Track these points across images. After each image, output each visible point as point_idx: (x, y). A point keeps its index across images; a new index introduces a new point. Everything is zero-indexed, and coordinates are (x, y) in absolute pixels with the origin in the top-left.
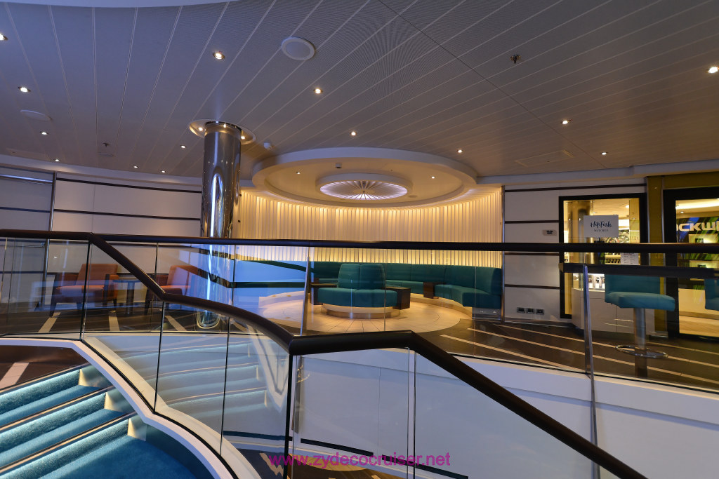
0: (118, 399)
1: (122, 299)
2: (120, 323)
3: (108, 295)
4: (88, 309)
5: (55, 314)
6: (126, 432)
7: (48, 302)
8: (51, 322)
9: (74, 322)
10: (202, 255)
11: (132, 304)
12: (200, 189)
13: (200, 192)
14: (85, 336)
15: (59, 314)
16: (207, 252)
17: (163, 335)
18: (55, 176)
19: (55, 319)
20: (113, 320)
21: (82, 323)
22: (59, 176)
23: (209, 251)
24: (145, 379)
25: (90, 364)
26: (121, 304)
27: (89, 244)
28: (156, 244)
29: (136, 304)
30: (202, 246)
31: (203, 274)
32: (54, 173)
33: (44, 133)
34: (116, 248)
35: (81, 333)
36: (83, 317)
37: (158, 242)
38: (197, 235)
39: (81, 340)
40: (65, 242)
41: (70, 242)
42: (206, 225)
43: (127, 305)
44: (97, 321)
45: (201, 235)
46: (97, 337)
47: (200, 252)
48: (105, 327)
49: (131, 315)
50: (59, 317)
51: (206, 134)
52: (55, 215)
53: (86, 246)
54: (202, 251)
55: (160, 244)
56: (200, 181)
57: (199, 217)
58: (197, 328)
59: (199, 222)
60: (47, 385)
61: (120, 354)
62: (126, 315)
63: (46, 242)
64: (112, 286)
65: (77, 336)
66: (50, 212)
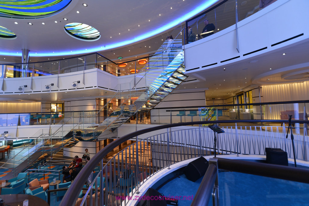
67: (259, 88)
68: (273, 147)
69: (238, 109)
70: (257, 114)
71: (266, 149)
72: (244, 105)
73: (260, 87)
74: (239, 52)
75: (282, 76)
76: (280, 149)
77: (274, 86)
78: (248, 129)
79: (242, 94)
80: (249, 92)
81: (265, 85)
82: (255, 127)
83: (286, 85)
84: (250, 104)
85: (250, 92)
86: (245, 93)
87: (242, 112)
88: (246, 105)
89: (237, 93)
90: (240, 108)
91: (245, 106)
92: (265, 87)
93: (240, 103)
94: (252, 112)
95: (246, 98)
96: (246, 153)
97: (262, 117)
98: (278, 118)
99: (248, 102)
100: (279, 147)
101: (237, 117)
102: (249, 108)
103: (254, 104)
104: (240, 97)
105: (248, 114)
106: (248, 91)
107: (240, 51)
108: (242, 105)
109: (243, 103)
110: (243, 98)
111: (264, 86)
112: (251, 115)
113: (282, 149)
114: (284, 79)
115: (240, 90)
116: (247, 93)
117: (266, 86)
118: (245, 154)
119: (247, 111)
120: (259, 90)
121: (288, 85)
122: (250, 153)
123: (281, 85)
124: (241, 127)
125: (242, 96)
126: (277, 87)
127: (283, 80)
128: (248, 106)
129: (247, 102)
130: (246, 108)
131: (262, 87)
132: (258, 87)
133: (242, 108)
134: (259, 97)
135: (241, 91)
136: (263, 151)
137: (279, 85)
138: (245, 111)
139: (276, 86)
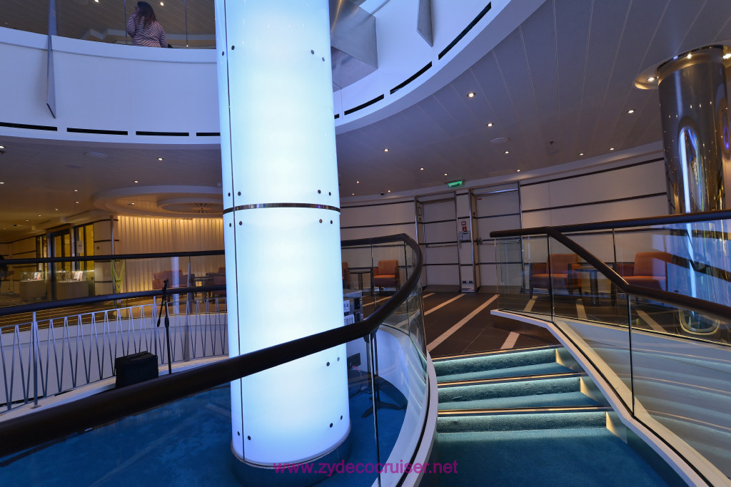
0: (592, 387)
1: (587, 288)
2: (587, 312)
3: (573, 283)
4: (555, 295)
5: (534, 297)
6: (604, 425)
7: (528, 287)
8: (531, 303)
9: (547, 305)
10: (675, 237)
11: (597, 294)
12: (662, 155)
13: (662, 159)
14: (555, 319)
15: (536, 297)
16: (683, 233)
17: (633, 331)
18: (519, 184)
19: (534, 302)
20: (580, 308)
21: (552, 308)
22: (522, 183)
23: (686, 231)
24: (619, 376)
25: (563, 346)
26: (586, 293)
27: (548, 237)
28: (611, 230)
29: (602, 294)
30: (674, 226)
31: (682, 262)
32: (518, 182)
33: (507, 152)
34: (571, 238)
35: (552, 316)
36: (551, 301)
37: (613, 228)
38: (666, 213)
39: (553, 323)
40: (527, 237)
41: (531, 237)
42: (676, 199)
43: (592, 294)
44: (565, 307)
45: (671, 213)
46: (565, 322)
47: (672, 234)
48: (572, 314)
49: (598, 305)
50: (536, 300)
51: (660, 82)
52: (523, 215)
53: (546, 239)
54: (674, 233)
55: (616, 229)
56: (659, 145)
57: (665, 190)
58: (681, 331)
59: (665, 197)
60: (533, 355)
61: (589, 342)
62: (592, 305)
63: (520, 238)
64: (575, 275)
65: (549, 318)
66: (519, 214)
67: (112, 220)
68: (132, 352)
69: (50, 272)
70: (104, 282)
71: (117, 360)
72: (71, 259)
73: (115, 218)
74: (54, 117)
75: (159, 202)
76: (146, 353)
77: (144, 219)
78: (73, 322)
79: (67, 232)
80: (87, 227)
81: (126, 215)
82: (93, 313)
83: (165, 220)
84: (86, 259)
85: (89, 228)
86: (76, 228)
87: (63, 279)
88: (77, 259)
89: (49, 226)
90: (58, 270)
91: (73, 263)
92: (124, 220)
93: (58, 254)
94: (92, 278)
95: (78, 243)
96: (63, 390)
97: (114, 289)
98: (148, 287)
99: (81, 253)
100: (143, 349)
101: (47, 293)
102: (85, 268)
103: (97, 259)
104: (57, 240)
105: (79, 283)
106: (84, 225)
107: (57, 115)
108: (63, 260)
109: (67, 255)
110: (67, 241)
111: (123, 217)
112: (89, 285)
113: (149, 351)
114: (163, 208)
115: (58, 219)
116: (81, 230)
117: (127, 218)
118: (60, 392)
119: (78, 275)
120: (112, 226)
121: (169, 220)
122: (74, 386)
123: (157, 220)
124: (51, 320)
125: (67, 236)
126: (150, 222)
127: (160, 209)
128: (81, 263)
129: (78, 252)
130: (77, 268)
131: (119, 217)
132: (109, 218)
133: (64, 269)
134: (110, 240)
135: (62, 222)
136: (108, 369)
137: (152, 220)
138: (72, 276)
139: (148, 219)
